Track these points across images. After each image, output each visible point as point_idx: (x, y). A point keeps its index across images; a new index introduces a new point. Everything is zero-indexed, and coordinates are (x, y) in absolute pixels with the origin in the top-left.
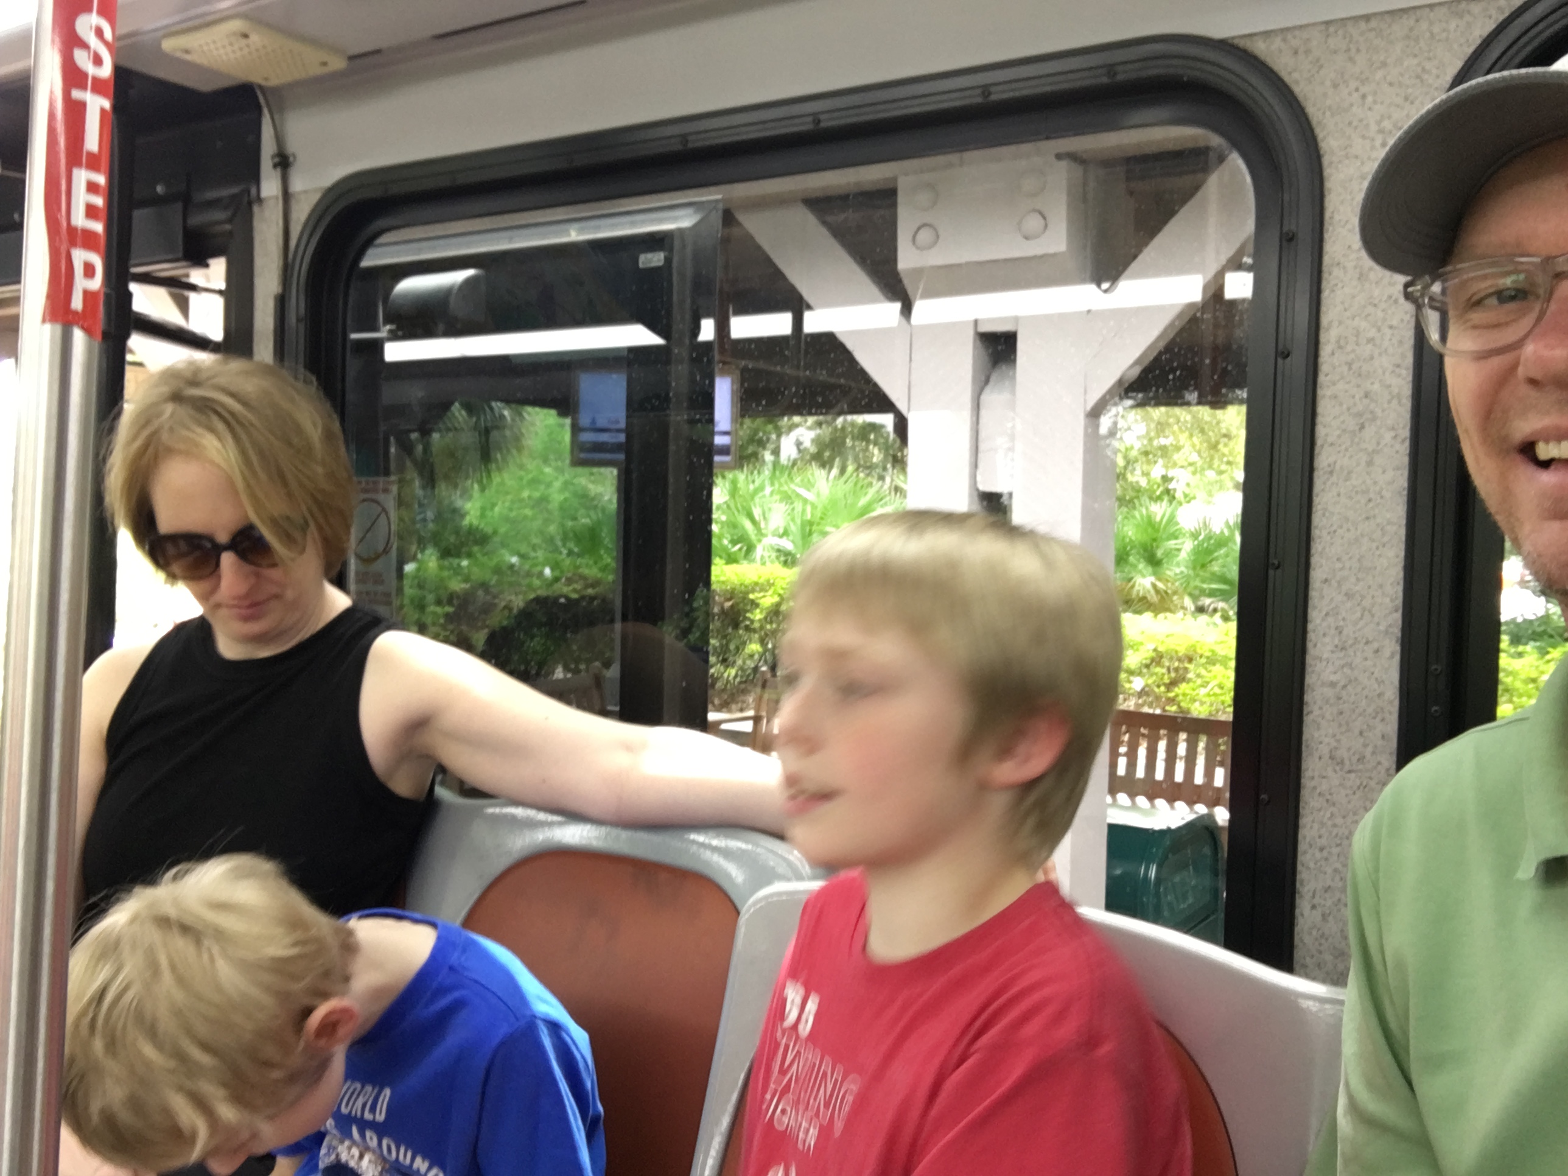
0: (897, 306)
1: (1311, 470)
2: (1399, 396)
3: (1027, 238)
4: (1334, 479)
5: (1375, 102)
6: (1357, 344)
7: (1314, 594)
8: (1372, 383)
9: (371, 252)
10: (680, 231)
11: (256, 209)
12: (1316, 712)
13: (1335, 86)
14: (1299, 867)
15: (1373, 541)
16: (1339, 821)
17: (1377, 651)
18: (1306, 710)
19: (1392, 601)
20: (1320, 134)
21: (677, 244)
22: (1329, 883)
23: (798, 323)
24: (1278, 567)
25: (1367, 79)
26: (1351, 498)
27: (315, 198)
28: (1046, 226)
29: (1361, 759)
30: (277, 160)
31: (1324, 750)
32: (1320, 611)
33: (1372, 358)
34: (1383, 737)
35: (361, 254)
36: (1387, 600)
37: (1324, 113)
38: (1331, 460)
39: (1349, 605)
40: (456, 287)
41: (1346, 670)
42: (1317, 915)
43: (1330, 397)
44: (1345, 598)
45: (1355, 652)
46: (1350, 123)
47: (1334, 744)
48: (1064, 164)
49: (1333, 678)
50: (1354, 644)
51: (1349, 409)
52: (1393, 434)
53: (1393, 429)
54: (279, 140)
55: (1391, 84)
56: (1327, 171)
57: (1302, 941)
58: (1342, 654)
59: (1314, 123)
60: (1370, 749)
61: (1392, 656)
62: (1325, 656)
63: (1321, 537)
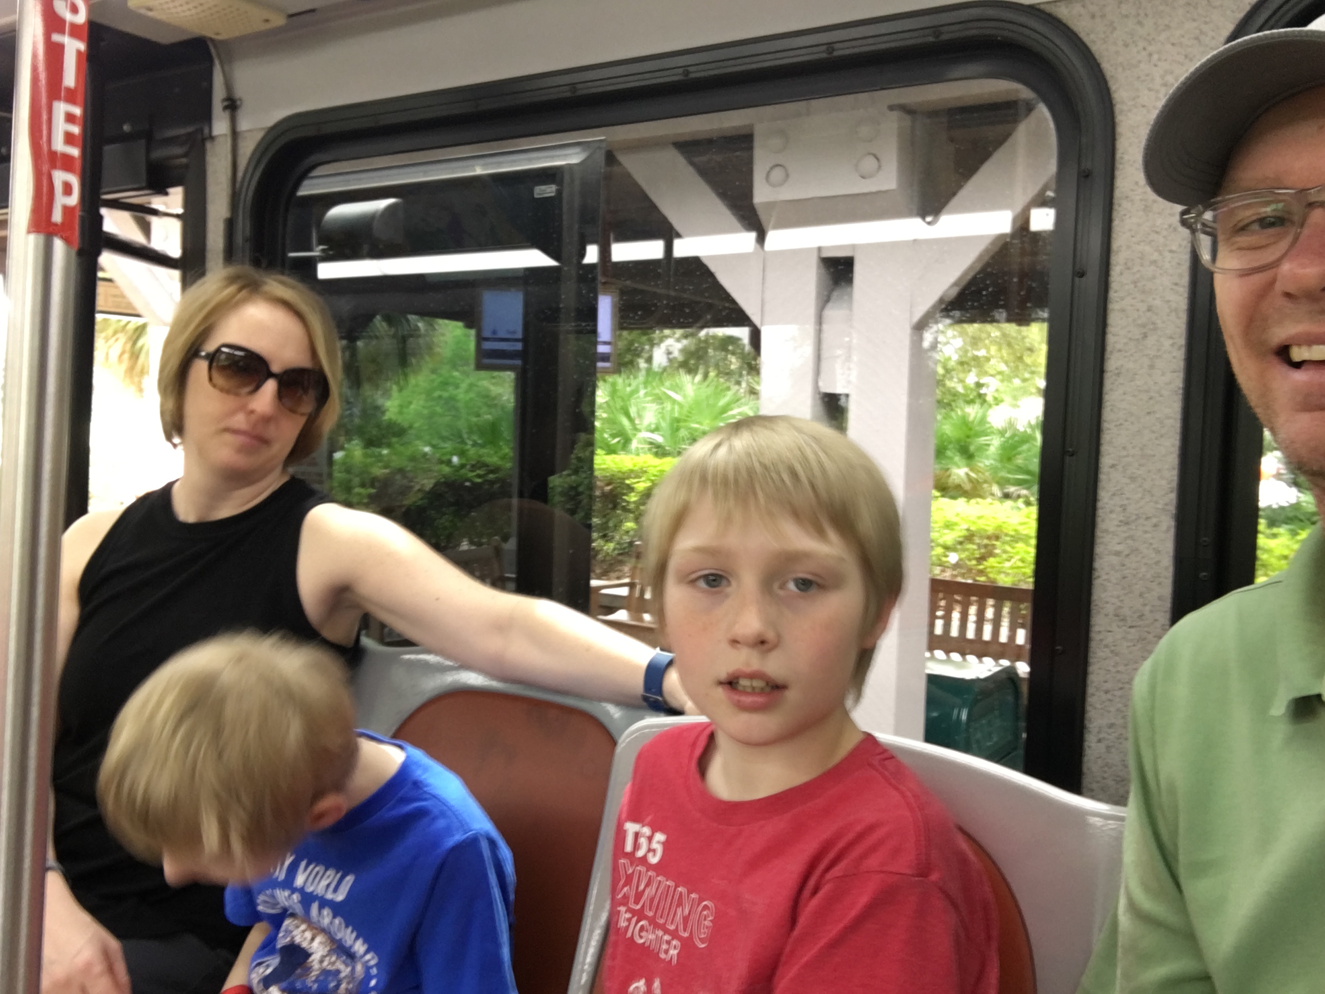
0: (752, 236)
1: (1102, 371)
2: (1176, 310)
3: (863, 177)
4: (1121, 380)
5: (1159, 60)
6: (1142, 265)
7: (1102, 477)
8: (1154, 299)
9: (306, 183)
10: (570, 166)
11: (208, 145)
12: (1105, 577)
13: (1126, 45)
14: (1088, 708)
15: (1153, 432)
16: (1121, 668)
17: (1155, 526)
18: (1096, 574)
19: (1169, 483)
20: (1113, 86)
21: (567, 178)
22: (1113, 721)
23: (669, 249)
24: (1072, 455)
25: (1153, 39)
26: (1134, 396)
27: (259, 136)
28: (880, 167)
29: (1141, 617)
30: (226, 103)
31: (1110, 609)
32: (1108, 492)
33: (1154, 277)
34: (1159, 598)
35: (297, 185)
36: (1164, 482)
37: (1116, 69)
38: (1119, 364)
39: (1132, 486)
40: (379, 213)
41: (1130, 542)
42: (1102, 747)
43: (1119, 310)
44: (1128, 481)
45: (1136, 526)
46: (1139, 78)
47: (1119, 604)
48: (895, 115)
49: (1119, 548)
50: (1136, 519)
51: (1134, 320)
52: (1171, 341)
53: (1171, 338)
54: (229, 86)
55: (1173, 44)
56: (1119, 118)
57: (1088, 769)
58: (1124, 528)
59: (1108, 77)
60: (1148, 608)
61: (1168, 530)
62: (1112, 529)
63: (1109, 429)
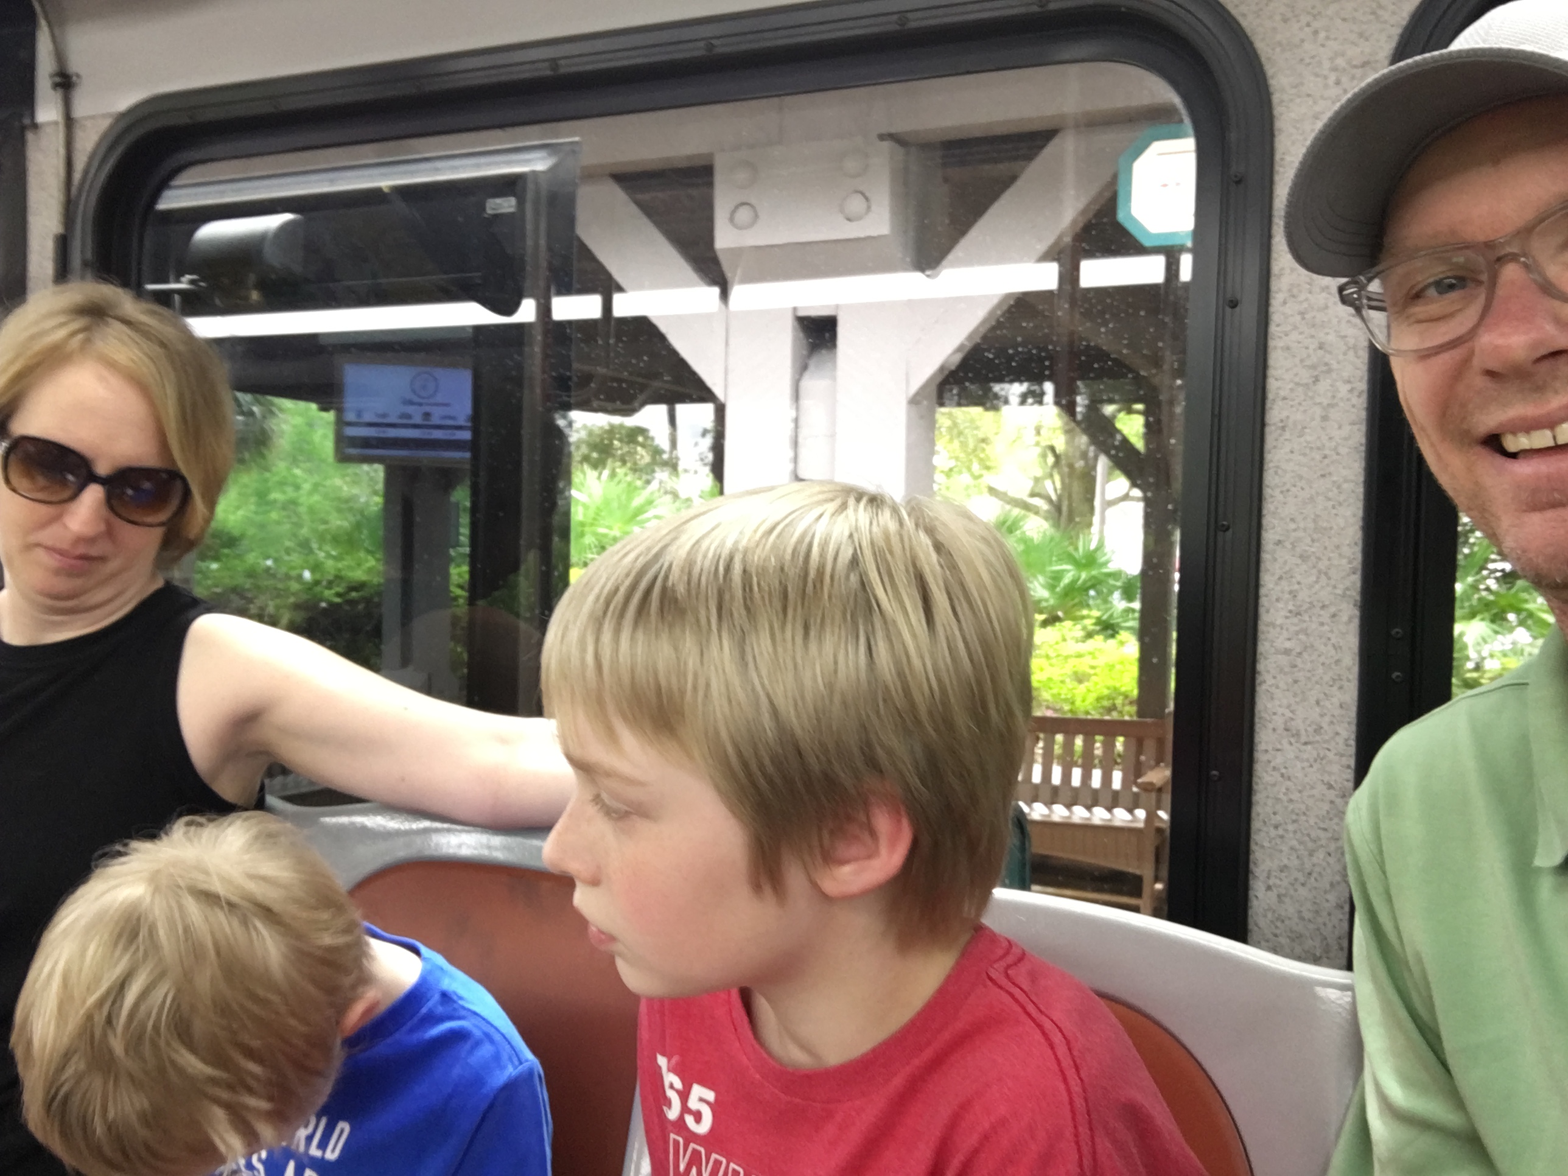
1: (1263, 425)
2: (1355, 348)
3: (849, 219)
4: (1287, 435)
5: (1327, 38)
6: (1310, 292)
7: (1265, 556)
8: (1327, 334)
10: (534, 173)
11: (30, 136)
12: (1270, 681)
13: (1285, 20)
14: (1253, 847)
15: (1329, 499)
16: (1295, 796)
17: (1334, 616)
18: (1258, 681)
19: (1350, 562)
20: (1270, 70)
22: (1286, 861)
24: (1228, 529)
25: (1320, 13)
26: (1305, 455)
27: (105, 124)
28: (869, 208)
29: (1318, 730)
30: (58, 80)
31: (1279, 722)
32: (1273, 575)
33: (1327, 307)
34: (1341, 706)
36: (1344, 561)
37: (1273, 49)
38: (1284, 414)
39: (1304, 567)
41: (1302, 637)
42: (1272, 895)
43: (1282, 348)
44: (1299, 561)
45: (1310, 617)
46: (1302, 60)
47: (1291, 715)
48: (886, 145)
49: (1288, 645)
50: (1310, 608)
51: (1302, 361)
52: (1348, 387)
53: (1349, 382)
54: (60, 57)
55: (1344, 20)
56: (1278, 110)
57: (1256, 925)
58: (1295, 620)
59: (1263, 60)
60: (1327, 719)
61: (1350, 620)
62: (1279, 622)
63: (1272, 496)
